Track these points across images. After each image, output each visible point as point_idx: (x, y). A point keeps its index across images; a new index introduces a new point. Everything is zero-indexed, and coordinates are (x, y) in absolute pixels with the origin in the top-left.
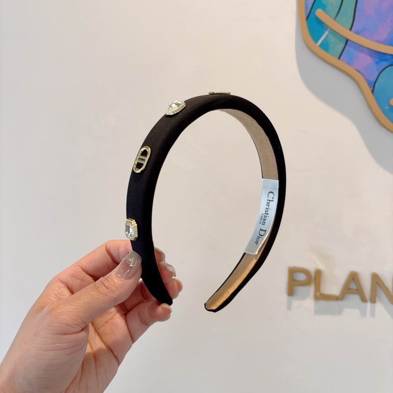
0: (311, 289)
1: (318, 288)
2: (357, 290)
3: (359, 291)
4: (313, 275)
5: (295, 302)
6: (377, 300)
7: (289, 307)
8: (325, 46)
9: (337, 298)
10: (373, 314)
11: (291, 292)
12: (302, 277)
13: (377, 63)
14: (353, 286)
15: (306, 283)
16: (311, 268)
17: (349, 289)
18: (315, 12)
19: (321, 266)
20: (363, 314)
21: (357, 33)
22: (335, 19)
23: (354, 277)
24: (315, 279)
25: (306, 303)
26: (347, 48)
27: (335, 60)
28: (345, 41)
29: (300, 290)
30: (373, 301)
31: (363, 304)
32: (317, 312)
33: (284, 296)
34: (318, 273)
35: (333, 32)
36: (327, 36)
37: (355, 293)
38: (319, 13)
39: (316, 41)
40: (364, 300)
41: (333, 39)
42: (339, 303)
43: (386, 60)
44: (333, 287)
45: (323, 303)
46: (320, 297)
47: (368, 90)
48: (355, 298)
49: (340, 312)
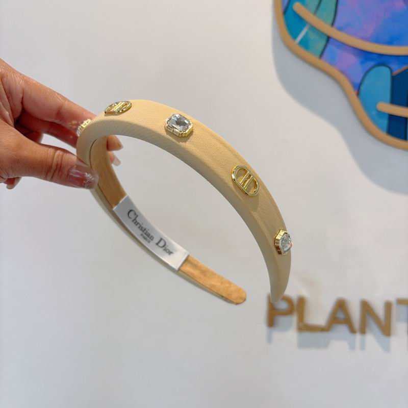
0: (294, 319)
1: (301, 318)
2: (345, 319)
3: (348, 321)
4: (295, 303)
5: (277, 335)
6: (367, 330)
7: (269, 340)
8: (305, 44)
9: (322, 329)
10: (363, 347)
11: (271, 322)
12: (283, 306)
13: (362, 63)
14: (341, 315)
15: (289, 312)
16: (294, 295)
17: (336, 318)
18: (292, 7)
19: (304, 293)
20: (352, 347)
21: (340, 29)
22: (315, 12)
23: (341, 305)
24: (298, 307)
25: (288, 335)
26: (329, 46)
29: (282, 320)
30: (363, 331)
31: (352, 336)
32: (301, 345)
33: (263, 326)
34: (302, 301)
35: (313, 28)
36: (307, 33)
37: (342, 323)
38: (297, 7)
39: (295, 37)
40: (352, 330)
41: (313, 36)
42: (325, 334)
43: (372, 59)
44: (319, 315)
45: (308, 336)
46: (305, 328)
48: (343, 329)
49: (326, 345)
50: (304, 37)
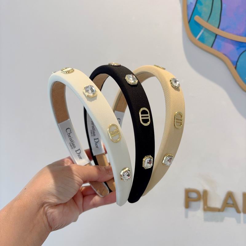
0: (201, 203)
1: (205, 203)
2: (233, 204)
3: (235, 205)
4: (202, 193)
5: (191, 213)
7: (187, 216)
8: (202, 39)
9: (219, 210)
10: (245, 221)
11: (187, 206)
12: (194, 195)
13: (237, 49)
14: (230, 202)
15: (198, 199)
16: (200, 189)
17: (227, 204)
18: (194, 18)
19: (207, 188)
20: (239, 221)
21: (223, 30)
22: (207, 21)
23: (230, 195)
24: (203, 196)
25: (198, 213)
26: (217, 40)
27: (209, 48)
28: (215, 35)
29: (194, 204)
31: (238, 214)
32: (206, 220)
33: (183, 208)
34: (205, 192)
35: (207, 30)
36: (203, 33)
37: (231, 207)
38: (197, 18)
39: (196, 36)
40: (238, 211)
41: (206, 35)
42: (221, 213)
44: (216, 202)
45: (210, 214)
46: (208, 209)
47: (232, 67)
48: (232, 210)
49: (222, 220)
50: (201, 35)
